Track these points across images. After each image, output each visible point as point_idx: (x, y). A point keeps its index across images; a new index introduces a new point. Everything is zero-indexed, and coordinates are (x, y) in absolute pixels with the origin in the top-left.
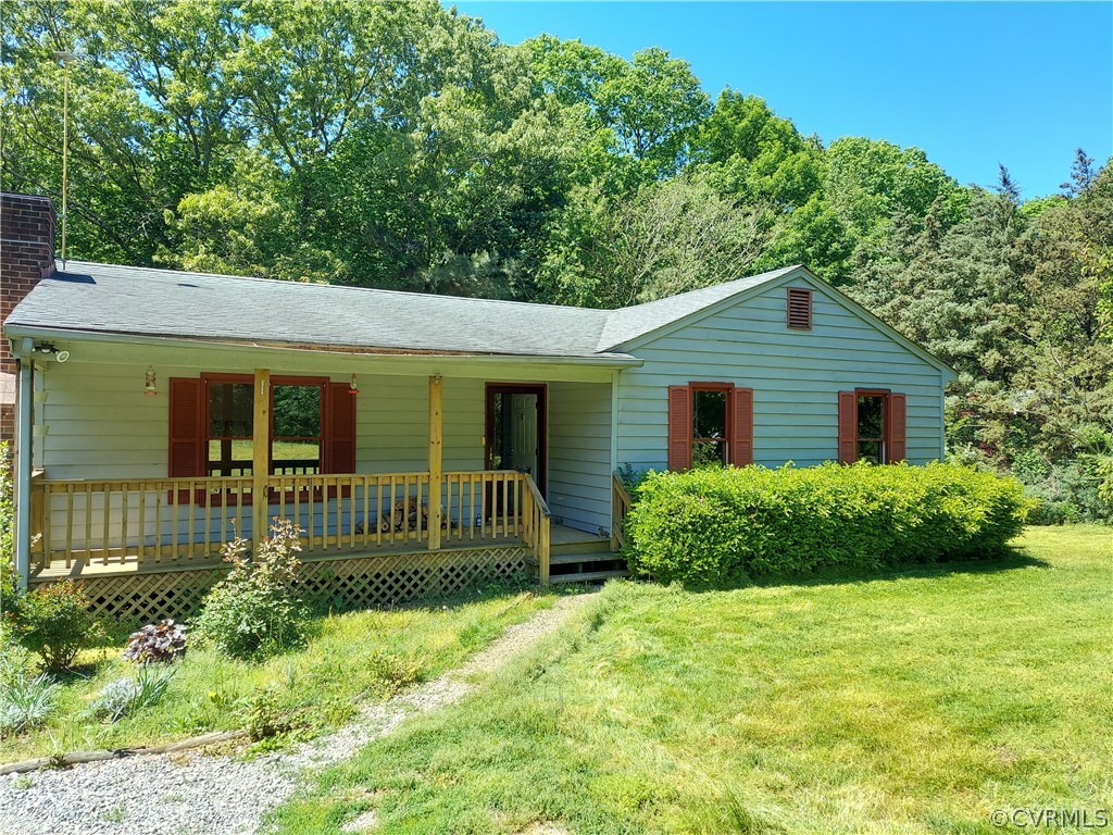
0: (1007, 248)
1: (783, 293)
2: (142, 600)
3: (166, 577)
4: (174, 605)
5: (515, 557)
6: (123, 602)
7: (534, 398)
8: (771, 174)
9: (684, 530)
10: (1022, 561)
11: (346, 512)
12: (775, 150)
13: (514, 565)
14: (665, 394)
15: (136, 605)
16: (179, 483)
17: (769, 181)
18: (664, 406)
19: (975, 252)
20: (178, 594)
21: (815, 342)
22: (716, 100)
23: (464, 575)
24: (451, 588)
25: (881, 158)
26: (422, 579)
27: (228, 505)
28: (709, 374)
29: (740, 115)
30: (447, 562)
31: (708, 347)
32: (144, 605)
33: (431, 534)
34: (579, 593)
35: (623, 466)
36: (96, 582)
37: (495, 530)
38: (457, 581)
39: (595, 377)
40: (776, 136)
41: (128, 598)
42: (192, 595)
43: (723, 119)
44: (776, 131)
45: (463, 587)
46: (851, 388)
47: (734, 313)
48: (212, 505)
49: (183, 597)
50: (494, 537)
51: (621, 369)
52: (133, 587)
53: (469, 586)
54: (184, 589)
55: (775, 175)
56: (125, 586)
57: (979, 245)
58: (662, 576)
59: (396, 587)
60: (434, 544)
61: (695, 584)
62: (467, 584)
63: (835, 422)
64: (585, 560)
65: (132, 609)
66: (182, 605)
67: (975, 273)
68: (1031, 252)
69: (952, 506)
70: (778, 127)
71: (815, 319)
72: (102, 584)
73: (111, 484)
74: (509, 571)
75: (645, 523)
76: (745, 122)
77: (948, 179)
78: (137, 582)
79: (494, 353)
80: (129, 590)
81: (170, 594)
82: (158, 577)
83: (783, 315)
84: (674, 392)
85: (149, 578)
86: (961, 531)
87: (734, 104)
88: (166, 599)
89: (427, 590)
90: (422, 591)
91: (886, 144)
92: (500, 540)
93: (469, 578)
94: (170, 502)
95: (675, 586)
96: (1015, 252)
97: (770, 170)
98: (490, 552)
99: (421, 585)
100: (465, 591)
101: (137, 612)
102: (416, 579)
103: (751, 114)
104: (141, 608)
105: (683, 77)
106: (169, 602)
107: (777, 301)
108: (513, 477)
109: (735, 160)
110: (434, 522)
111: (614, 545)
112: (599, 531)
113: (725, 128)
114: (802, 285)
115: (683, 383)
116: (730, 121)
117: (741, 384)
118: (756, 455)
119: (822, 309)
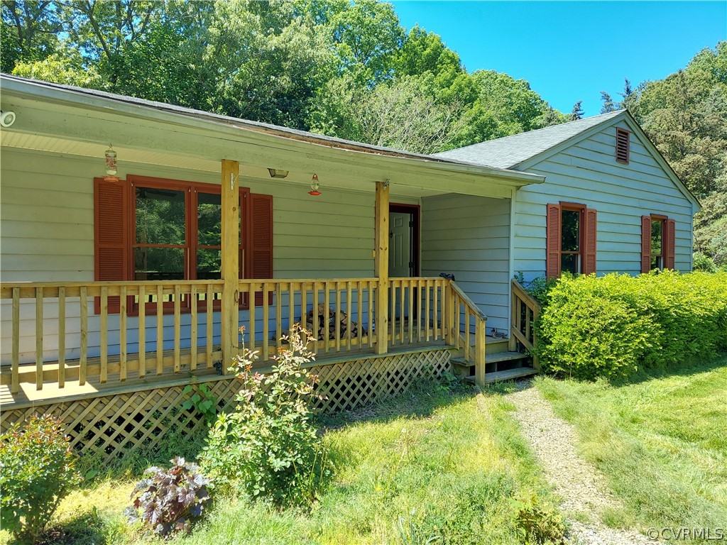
1: (613, 132)
2: (106, 427)
3: (133, 398)
4: (143, 430)
5: (442, 358)
6: (85, 432)
7: (407, 217)
8: (449, 87)
9: (605, 330)
11: (259, 320)
12: (450, 71)
13: (443, 366)
14: (543, 211)
15: (99, 433)
16: (110, 289)
17: (447, 91)
18: (543, 222)
20: (147, 416)
21: (630, 174)
23: (406, 378)
24: (397, 391)
26: (374, 384)
27: (198, 312)
30: (393, 366)
31: (571, 171)
32: (109, 433)
33: (380, 337)
34: (516, 391)
35: (517, 274)
36: (52, 409)
37: (429, 333)
38: (401, 384)
39: (500, 193)
40: (449, 61)
41: (90, 427)
42: (163, 416)
43: (414, 47)
44: (449, 58)
45: (406, 389)
46: (648, 213)
47: (587, 144)
48: (147, 314)
49: (153, 420)
50: (428, 340)
52: (95, 412)
53: (410, 388)
54: (153, 410)
55: (452, 87)
56: (86, 412)
58: (586, 373)
59: (353, 393)
60: (383, 349)
61: (617, 380)
62: (408, 386)
63: (638, 239)
64: (501, 360)
65: (95, 439)
66: (152, 429)
70: (450, 55)
71: (631, 156)
72: (58, 412)
73: (66, 288)
74: (439, 372)
75: (560, 324)
76: (428, 51)
78: (101, 406)
79: (440, 161)
80: (91, 416)
81: (139, 418)
82: (124, 398)
83: (613, 150)
84: (551, 210)
85: (114, 400)
87: (421, 37)
88: (134, 423)
89: (378, 394)
90: (374, 395)
91: (506, 76)
92: (432, 343)
93: (410, 380)
94: (97, 311)
95: (601, 382)
97: (448, 84)
98: (425, 355)
99: (373, 390)
100: (407, 393)
101: (101, 441)
102: (369, 384)
103: (433, 45)
104: (105, 437)
106: (138, 426)
107: (611, 139)
108: (440, 283)
109: (428, 74)
110: (383, 327)
111: (512, 345)
112: (493, 333)
113: (416, 53)
114: (623, 127)
115: (555, 201)
116: (418, 49)
117: (590, 206)
118: (598, 266)
119: (635, 147)
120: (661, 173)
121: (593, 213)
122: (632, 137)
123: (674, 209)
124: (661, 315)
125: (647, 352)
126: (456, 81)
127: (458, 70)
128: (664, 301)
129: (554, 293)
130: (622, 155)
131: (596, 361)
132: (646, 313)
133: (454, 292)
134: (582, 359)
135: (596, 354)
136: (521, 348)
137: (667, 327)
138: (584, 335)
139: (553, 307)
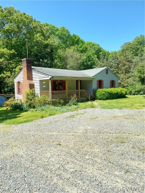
0: (116, 62)
1: (106, 70)
8: (81, 48)
9: (102, 95)
10: (127, 97)
12: (81, 44)
13: (85, 99)
19: (112, 62)
21: (108, 75)
22: (72, 35)
25: (93, 45)
28: (100, 79)
29: (76, 38)
30: (80, 99)
31: (100, 76)
37: (84, 96)
39: (91, 80)
40: (81, 42)
46: (111, 80)
47: (102, 72)
51: (93, 79)
55: (82, 48)
57: (113, 61)
58: (100, 99)
60: (79, 97)
61: (104, 100)
62: (82, 101)
63: (110, 84)
67: (112, 65)
68: (119, 62)
69: (122, 92)
70: (81, 40)
71: (108, 73)
75: (98, 94)
77: (102, 49)
83: (106, 72)
84: (97, 81)
86: (123, 94)
87: (75, 36)
91: (94, 43)
95: (102, 100)
96: (117, 62)
97: (81, 47)
103: (77, 38)
105: (68, 32)
107: (105, 71)
108: (85, 90)
109: (76, 45)
110: (79, 95)
111: (93, 97)
112: (91, 96)
113: (74, 40)
114: (107, 69)
115: (98, 80)
116: (74, 39)
117: (102, 80)
118: (104, 87)
119: (109, 72)
120: (113, 74)
121: (103, 81)
122: (108, 70)
123: (115, 79)
124: (109, 93)
125: (107, 97)
126: (83, 46)
127: (83, 43)
128: (109, 91)
129: (97, 91)
130: (107, 73)
131: (101, 98)
132: (107, 93)
133: (86, 91)
134: (100, 98)
135: (101, 97)
136: (94, 97)
137: (110, 94)
138: (100, 95)
139: (97, 93)
